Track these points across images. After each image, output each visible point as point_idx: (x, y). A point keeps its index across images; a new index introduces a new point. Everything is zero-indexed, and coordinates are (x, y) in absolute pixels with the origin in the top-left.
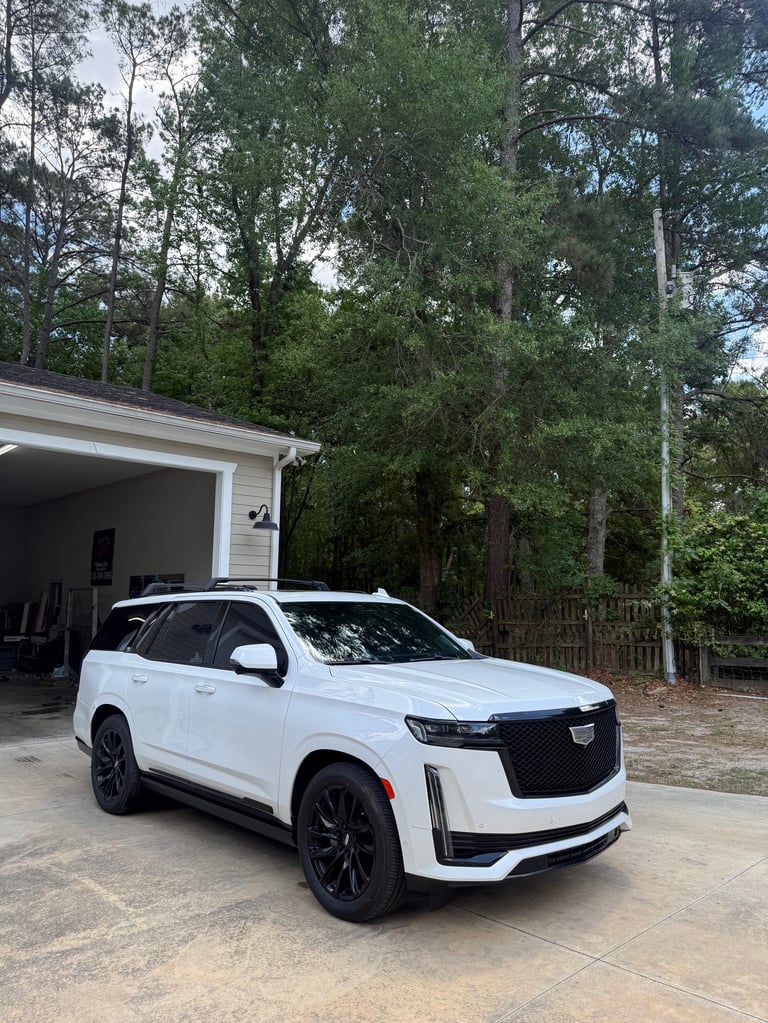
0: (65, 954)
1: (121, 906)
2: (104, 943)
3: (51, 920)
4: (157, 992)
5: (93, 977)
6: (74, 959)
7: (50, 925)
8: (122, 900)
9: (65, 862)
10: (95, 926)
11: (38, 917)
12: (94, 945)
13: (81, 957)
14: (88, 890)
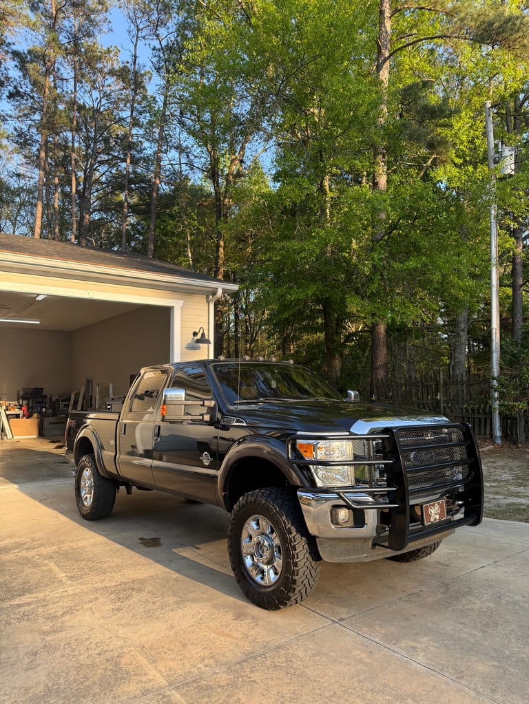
0: (19, 606)
1: (64, 580)
2: (44, 601)
3: (21, 586)
4: (60, 629)
5: (29, 620)
6: (22, 610)
7: (19, 589)
8: (67, 576)
9: (44, 554)
10: (43, 591)
11: (14, 584)
12: (37, 602)
13: (27, 608)
14: (50, 570)
